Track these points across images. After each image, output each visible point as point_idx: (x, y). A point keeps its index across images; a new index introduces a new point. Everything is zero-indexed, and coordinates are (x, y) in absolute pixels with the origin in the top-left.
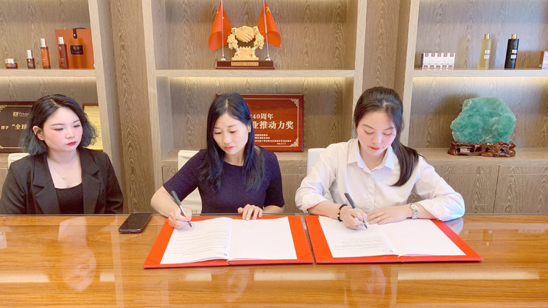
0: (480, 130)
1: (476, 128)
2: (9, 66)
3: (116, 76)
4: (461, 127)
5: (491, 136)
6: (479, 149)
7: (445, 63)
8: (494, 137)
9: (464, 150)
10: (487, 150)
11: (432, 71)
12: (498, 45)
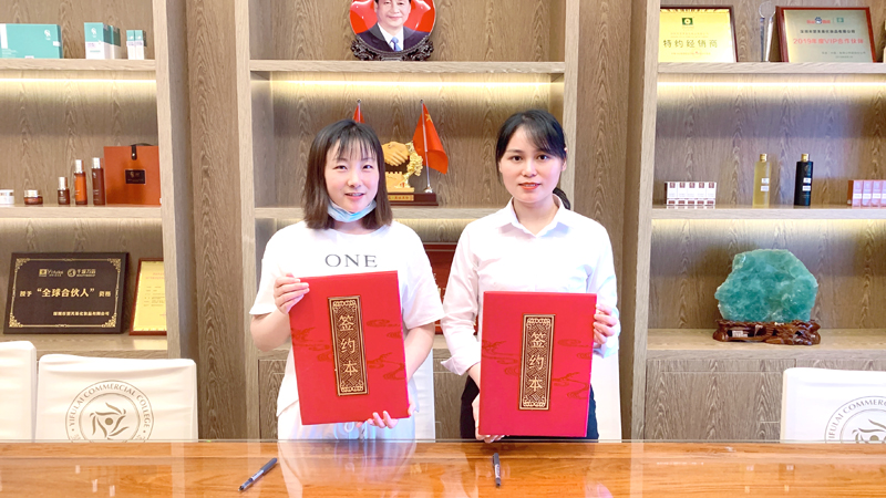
0: (763, 302)
1: (756, 299)
2: (30, 200)
3: (193, 217)
4: (732, 297)
5: (780, 310)
6: (762, 332)
7: (701, 198)
8: (784, 312)
9: (738, 333)
10: (775, 333)
11: (681, 210)
12: (783, 169)
